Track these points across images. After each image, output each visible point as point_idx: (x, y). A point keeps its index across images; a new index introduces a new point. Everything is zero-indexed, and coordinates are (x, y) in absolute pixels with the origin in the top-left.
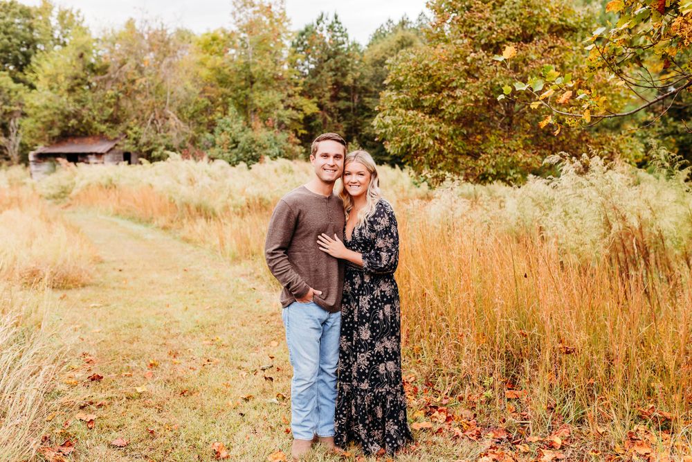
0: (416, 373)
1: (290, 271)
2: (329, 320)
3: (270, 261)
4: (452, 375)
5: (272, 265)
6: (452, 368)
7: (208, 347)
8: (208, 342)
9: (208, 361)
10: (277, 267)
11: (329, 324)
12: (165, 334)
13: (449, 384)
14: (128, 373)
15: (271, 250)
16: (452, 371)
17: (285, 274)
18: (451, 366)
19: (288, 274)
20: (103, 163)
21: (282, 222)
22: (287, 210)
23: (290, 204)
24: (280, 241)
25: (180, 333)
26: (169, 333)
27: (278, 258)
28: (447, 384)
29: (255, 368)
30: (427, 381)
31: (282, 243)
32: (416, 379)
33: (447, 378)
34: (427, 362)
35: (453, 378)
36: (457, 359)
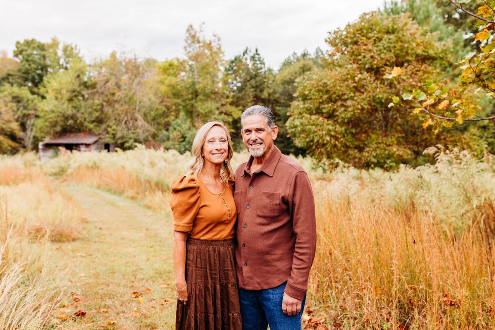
0: (326, 316)
4: (355, 319)
6: (355, 313)
7: (165, 290)
8: (165, 286)
9: (165, 301)
12: (133, 279)
13: (353, 326)
14: (105, 310)
16: (355, 315)
18: (354, 312)
20: (90, 151)
25: (144, 279)
26: (136, 278)
28: (351, 325)
30: (335, 322)
32: (325, 321)
33: (352, 321)
34: (334, 307)
35: (356, 321)
36: (359, 306)
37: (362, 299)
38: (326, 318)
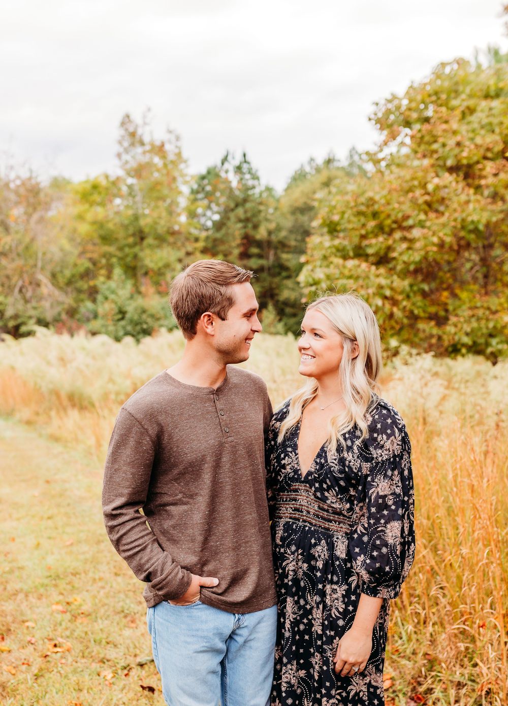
1: (148, 549)
2: (238, 632)
3: (111, 529)
4: (460, 685)
5: (116, 537)
6: (458, 673)
7: (59, 617)
8: (60, 608)
9: (55, 646)
10: (124, 542)
11: (240, 640)
13: (457, 702)
15: (109, 508)
16: (460, 678)
17: (140, 555)
18: (458, 670)
19: (145, 556)
21: (127, 453)
22: (135, 429)
23: (139, 416)
24: (126, 491)
27: (123, 523)
29: (128, 662)
30: (414, 689)
31: (130, 494)
32: (393, 685)
33: (452, 692)
34: (408, 652)
35: (464, 691)
36: (468, 657)
37: (473, 640)
38: (392, 679)
